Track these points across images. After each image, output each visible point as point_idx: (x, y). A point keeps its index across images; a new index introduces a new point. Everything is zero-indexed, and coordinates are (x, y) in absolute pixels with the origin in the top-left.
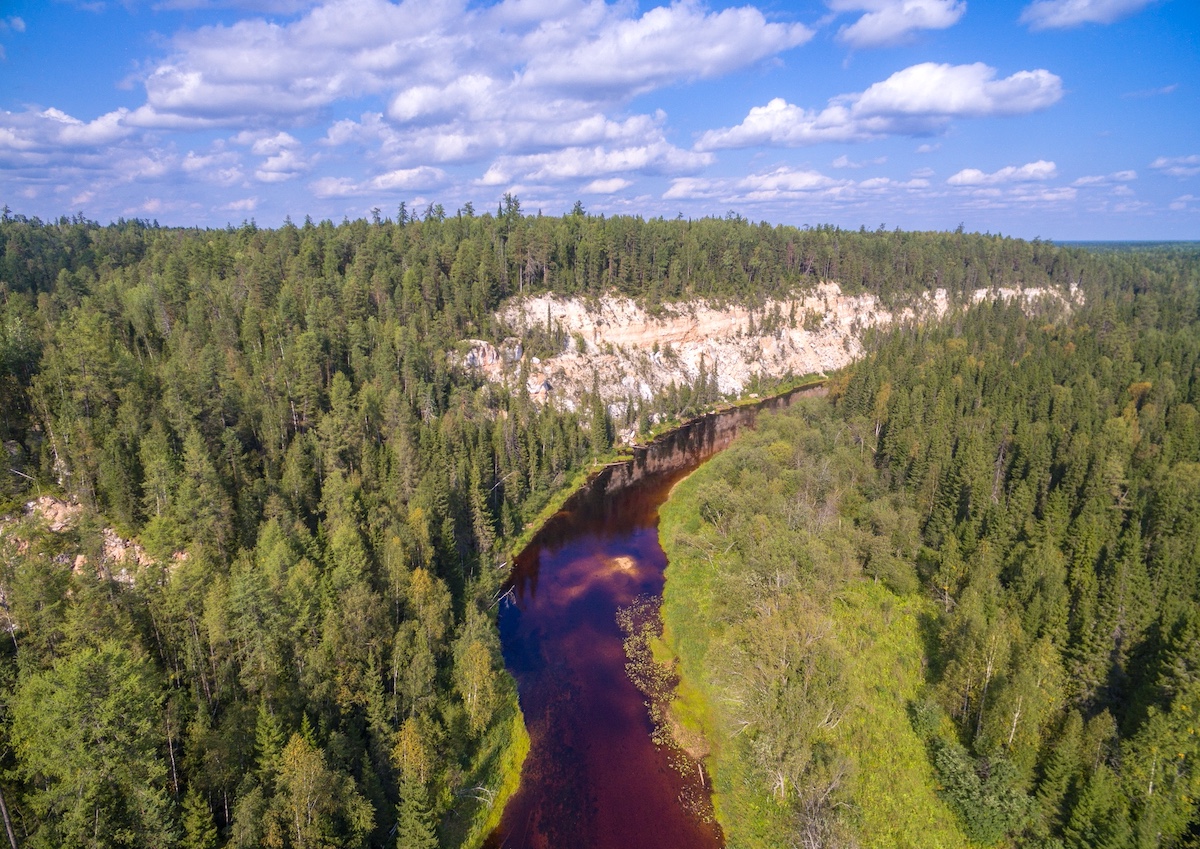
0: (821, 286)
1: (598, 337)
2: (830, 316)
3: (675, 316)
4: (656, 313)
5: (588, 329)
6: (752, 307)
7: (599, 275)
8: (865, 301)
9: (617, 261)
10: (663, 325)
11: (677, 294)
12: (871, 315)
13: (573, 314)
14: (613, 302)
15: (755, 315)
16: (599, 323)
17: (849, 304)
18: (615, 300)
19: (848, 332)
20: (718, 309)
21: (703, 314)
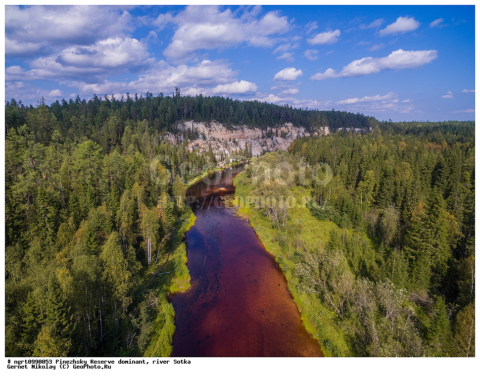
0: (286, 124)
1: (210, 135)
2: (290, 133)
3: (236, 130)
4: (229, 128)
5: (206, 132)
6: (263, 129)
8: (301, 129)
10: (232, 132)
11: (236, 123)
12: (303, 134)
13: (201, 127)
14: (214, 124)
15: (264, 132)
16: (210, 131)
17: (296, 129)
20: (251, 129)
21: (246, 130)
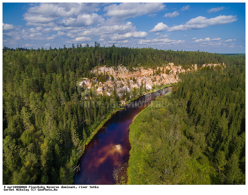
0: (169, 64)
1: (117, 76)
2: (172, 71)
3: (136, 71)
4: (131, 70)
5: (114, 74)
6: (154, 69)
7: (118, 61)
8: (179, 67)
9: (122, 58)
10: (133, 73)
11: (136, 66)
12: (181, 70)
13: (111, 71)
14: (121, 68)
15: (154, 71)
16: (117, 73)
17: (176, 68)
19: (176, 74)
20: (146, 69)
21: (142, 70)
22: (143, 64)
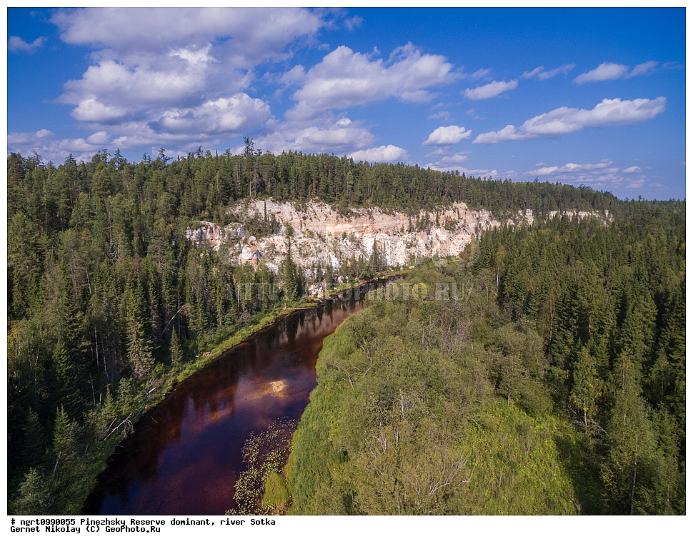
0: (455, 204)
1: (303, 227)
2: (462, 222)
3: (358, 216)
4: (345, 214)
5: (296, 221)
6: (410, 214)
7: (306, 188)
8: (483, 214)
9: (318, 179)
10: (350, 221)
11: (360, 203)
12: (487, 222)
13: (286, 212)
14: (315, 206)
15: (412, 219)
16: (305, 218)
17: (473, 215)
18: (317, 204)
19: (474, 232)
20: (389, 214)
21: (378, 216)
22: (378, 201)
